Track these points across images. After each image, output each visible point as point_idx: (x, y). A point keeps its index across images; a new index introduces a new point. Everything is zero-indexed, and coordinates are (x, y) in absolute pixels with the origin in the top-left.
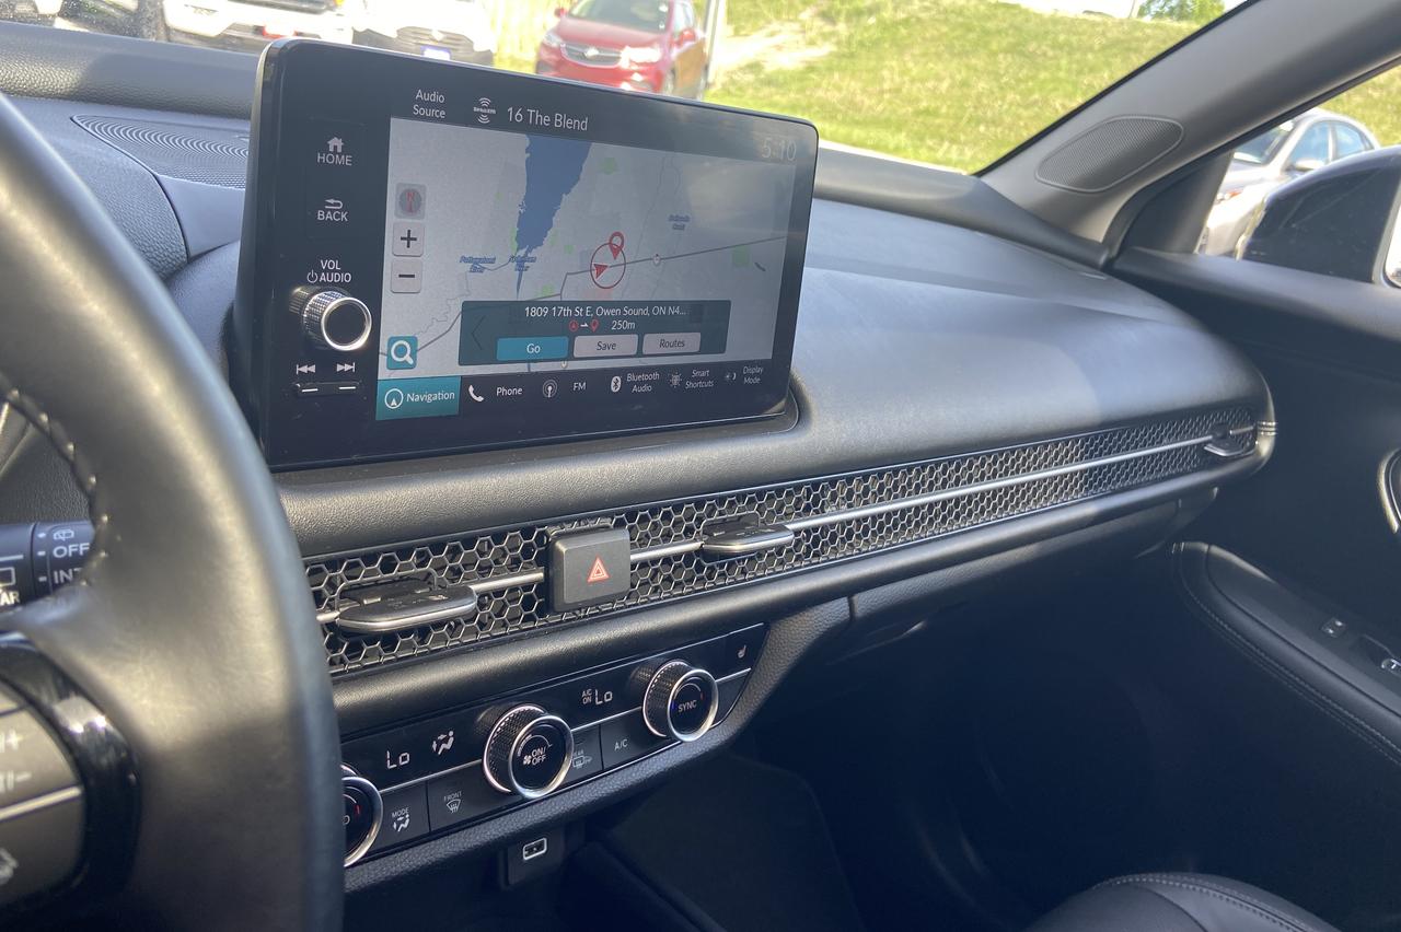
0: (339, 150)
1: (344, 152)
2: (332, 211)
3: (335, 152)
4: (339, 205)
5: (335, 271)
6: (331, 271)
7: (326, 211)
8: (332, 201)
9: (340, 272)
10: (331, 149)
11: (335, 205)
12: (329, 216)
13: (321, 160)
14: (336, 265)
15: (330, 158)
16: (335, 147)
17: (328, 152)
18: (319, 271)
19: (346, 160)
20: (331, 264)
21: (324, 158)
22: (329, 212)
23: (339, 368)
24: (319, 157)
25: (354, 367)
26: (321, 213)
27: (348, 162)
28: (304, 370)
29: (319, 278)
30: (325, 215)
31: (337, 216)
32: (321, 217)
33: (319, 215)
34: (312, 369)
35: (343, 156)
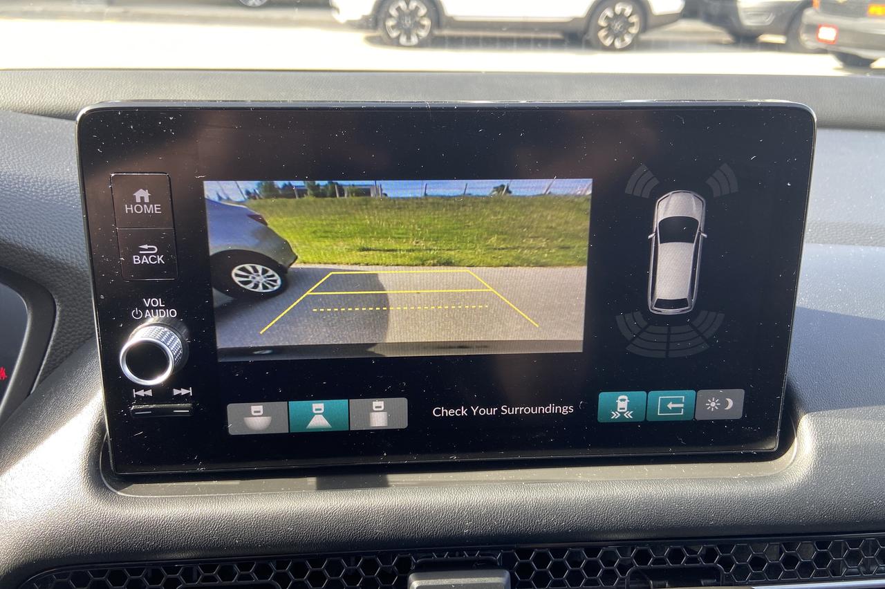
0: (147, 200)
1: (153, 200)
2: (148, 255)
3: (142, 202)
4: (153, 249)
5: (159, 308)
6: (155, 309)
7: (141, 256)
8: (146, 247)
9: (165, 308)
10: (138, 200)
11: (149, 249)
12: (145, 260)
13: (129, 211)
14: (159, 302)
15: (138, 209)
16: (142, 198)
17: (135, 203)
18: (144, 309)
19: (155, 209)
20: (154, 302)
21: (132, 209)
22: (145, 257)
23: (176, 392)
24: (127, 209)
25: (191, 391)
26: (136, 258)
27: (157, 210)
28: (141, 393)
29: (144, 315)
30: (141, 259)
31: (153, 259)
32: (136, 261)
33: (135, 260)
34: (149, 393)
35: (151, 206)
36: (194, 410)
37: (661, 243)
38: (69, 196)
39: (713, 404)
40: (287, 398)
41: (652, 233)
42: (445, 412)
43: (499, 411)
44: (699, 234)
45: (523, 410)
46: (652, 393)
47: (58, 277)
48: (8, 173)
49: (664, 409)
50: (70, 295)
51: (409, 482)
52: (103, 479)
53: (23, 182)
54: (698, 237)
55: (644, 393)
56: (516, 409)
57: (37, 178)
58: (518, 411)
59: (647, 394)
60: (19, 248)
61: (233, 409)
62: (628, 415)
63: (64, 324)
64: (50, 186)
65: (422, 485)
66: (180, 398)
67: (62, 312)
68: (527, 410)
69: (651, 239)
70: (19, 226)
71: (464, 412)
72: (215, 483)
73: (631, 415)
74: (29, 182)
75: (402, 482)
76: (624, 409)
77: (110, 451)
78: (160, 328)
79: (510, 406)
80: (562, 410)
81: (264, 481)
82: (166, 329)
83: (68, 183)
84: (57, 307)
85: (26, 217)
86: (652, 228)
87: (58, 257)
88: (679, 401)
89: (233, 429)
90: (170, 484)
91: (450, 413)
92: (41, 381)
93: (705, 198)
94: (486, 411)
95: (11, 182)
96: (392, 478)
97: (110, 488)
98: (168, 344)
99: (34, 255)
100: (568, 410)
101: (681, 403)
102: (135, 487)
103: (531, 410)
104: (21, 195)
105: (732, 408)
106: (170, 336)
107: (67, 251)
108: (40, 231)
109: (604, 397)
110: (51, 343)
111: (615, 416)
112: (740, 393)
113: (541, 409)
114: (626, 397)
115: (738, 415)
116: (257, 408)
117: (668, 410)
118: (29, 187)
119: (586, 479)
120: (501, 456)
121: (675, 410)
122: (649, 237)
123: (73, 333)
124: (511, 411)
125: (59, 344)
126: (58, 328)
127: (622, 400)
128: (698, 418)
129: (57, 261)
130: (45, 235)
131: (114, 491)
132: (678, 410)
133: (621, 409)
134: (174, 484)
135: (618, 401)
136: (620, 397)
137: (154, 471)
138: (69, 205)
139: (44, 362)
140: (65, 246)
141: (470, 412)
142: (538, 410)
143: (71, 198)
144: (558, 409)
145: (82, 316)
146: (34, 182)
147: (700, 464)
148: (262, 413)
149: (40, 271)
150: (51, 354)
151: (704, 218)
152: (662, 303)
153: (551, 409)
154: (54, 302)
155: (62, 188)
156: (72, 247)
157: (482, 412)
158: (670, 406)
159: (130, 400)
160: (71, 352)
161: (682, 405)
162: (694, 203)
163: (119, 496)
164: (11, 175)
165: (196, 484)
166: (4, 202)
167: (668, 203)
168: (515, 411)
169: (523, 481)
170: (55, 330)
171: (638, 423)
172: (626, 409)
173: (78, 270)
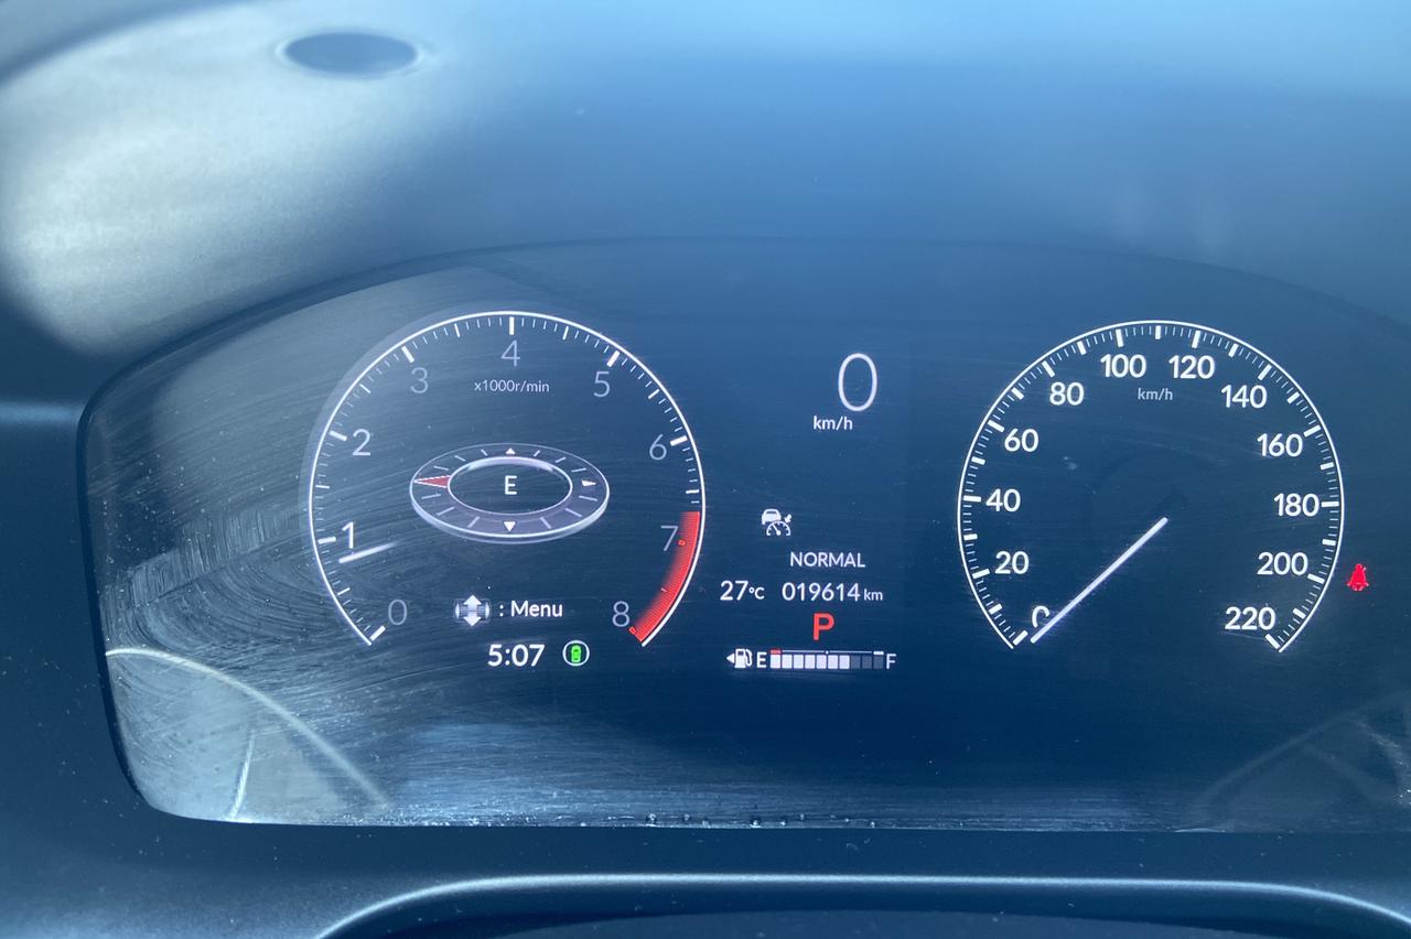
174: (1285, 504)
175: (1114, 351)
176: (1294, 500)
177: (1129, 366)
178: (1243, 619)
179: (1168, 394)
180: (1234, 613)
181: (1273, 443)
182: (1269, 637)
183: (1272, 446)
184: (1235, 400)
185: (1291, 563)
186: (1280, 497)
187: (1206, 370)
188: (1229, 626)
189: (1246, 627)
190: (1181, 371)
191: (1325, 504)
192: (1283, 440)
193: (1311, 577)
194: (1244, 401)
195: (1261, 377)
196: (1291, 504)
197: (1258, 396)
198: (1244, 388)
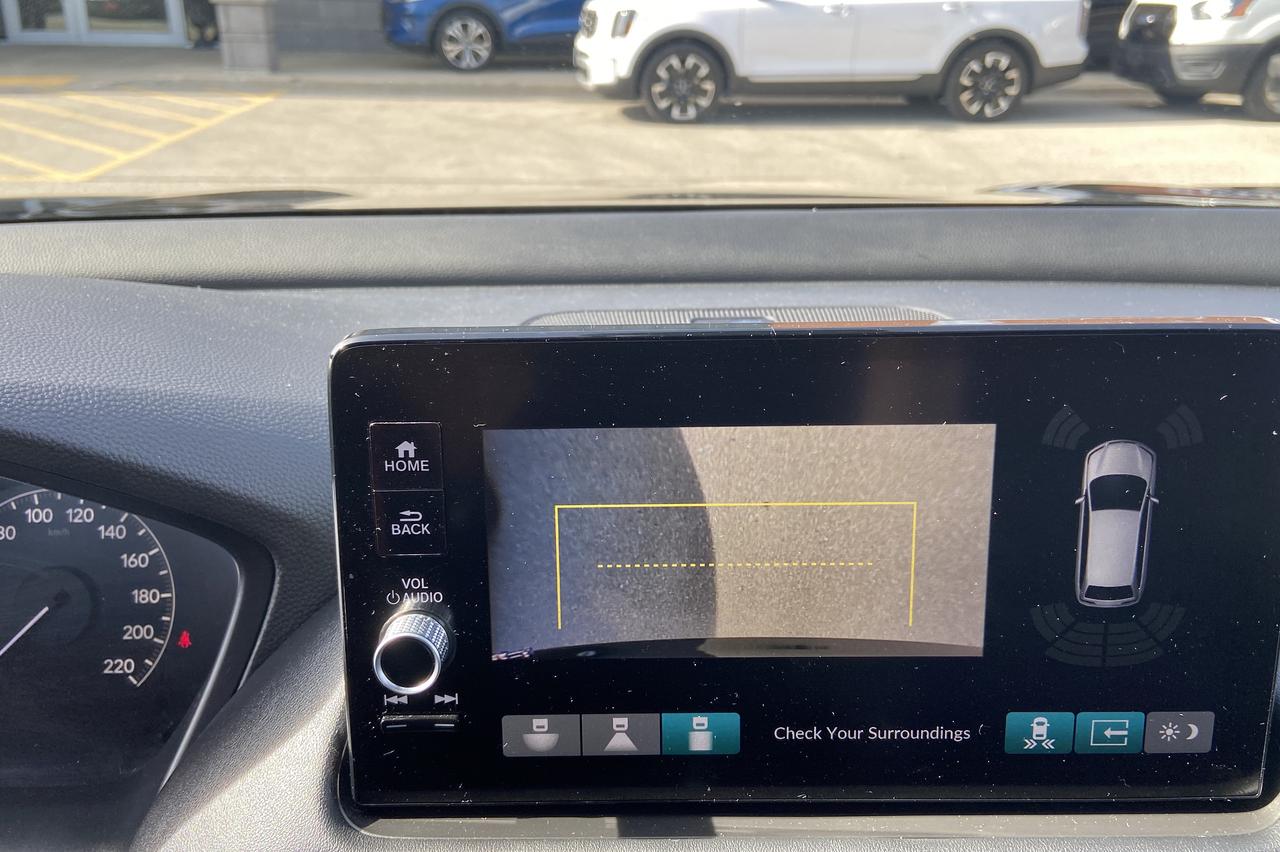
1: (419, 455)
2: (410, 524)
3: (406, 458)
4: (418, 516)
5: (420, 590)
6: (415, 591)
7: (402, 525)
8: (408, 513)
9: (428, 591)
10: (401, 455)
11: (412, 517)
12: (406, 530)
13: (389, 469)
14: (421, 583)
15: (401, 466)
16: (406, 453)
17: (397, 458)
18: (402, 591)
19: (422, 466)
20: (416, 583)
21: (393, 466)
22: (406, 526)
23: (438, 699)
24: (387, 466)
25: (457, 699)
26: (396, 527)
27: (424, 468)
28: (394, 700)
29: (402, 599)
30: (401, 529)
31: (416, 529)
32: (396, 531)
33: (393, 529)
34: (404, 700)
35: (417, 462)
36: (460, 724)
37: (1093, 510)
38: (294, 424)
39: (1170, 732)
40: (581, 708)
41: (1080, 496)
42: (790, 734)
43: (866, 735)
44: (1148, 499)
45: (899, 734)
46: (1082, 715)
47: (280, 532)
48: (220, 397)
49: (1100, 737)
50: (293, 554)
51: (741, 829)
52: (342, 811)
53: (238, 408)
54: (1147, 504)
55: (1070, 715)
56: (890, 732)
57: (254, 401)
58: (893, 734)
59: (1076, 715)
60: (235, 497)
61: (509, 722)
62: (1048, 745)
63: (285, 592)
64: (270, 411)
65: (759, 834)
66: (443, 708)
67: (282, 577)
68: (905, 735)
69: (1079, 504)
70: (236, 468)
71: (817, 735)
72: (484, 820)
73: (1052, 744)
74: (246, 408)
75: (732, 828)
76: (1042, 736)
77: (352, 774)
78: (421, 616)
79: (881, 728)
80: (954, 735)
81: (548, 821)
82: (429, 618)
83: (292, 405)
84: (277, 571)
85: (245, 457)
86: (1081, 492)
87: (281, 507)
88: (1121, 727)
89: (509, 748)
90: (427, 820)
91: (798, 735)
92: (253, 669)
93: (1154, 450)
94: (847, 734)
95: (223, 409)
96: (719, 822)
97: (353, 826)
98: (433, 640)
99: (252, 506)
100: (963, 735)
101: (1126, 729)
102: (381, 822)
103: (910, 734)
104: (236, 427)
105: (1198, 736)
106: (435, 627)
107: (292, 498)
108: (261, 474)
109: (1013, 719)
110: (268, 617)
111: (1030, 745)
112: (1209, 717)
113: (925, 734)
114: (1044, 720)
115: (1206, 747)
116: (540, 722)
117: (1105, 739)
118: (245, 414)
119: (989, 834)
120: (869, 796)
121: (1115, 738)
122: (1077, 502)
123: (295, 604)
124: (882, 735)
125: (277, 618)
126: (277, 598)
127: (1038, 724)
128: (1148, 750)
129: (280, 512)
130: (266, 479)
131: (358, 829)
132: (1120, 739)
133: (1037, 736)
134: (432, 820)
135: (1034, 725)
136: (1036, 720)
137: (407, 802)
138: (293, 436)
139: (258, 643)
140: (290, 492)
141: (825, 734)
142: (920, 735)
143: (296, 427)
144: (949, 734)
145: (306, 582)
146: (252, 407)
147: (1151, 815)
148: (546, 729)
149: (258, 525)
150: (267, 632)
151: (1154, 479)
152: (1097, 592)
153: (938, 733)
154: (274, 565)
155: (285, 413)
156: (298, 492)
157: (842, 735)
158: (1108, 733)
159: (380, 708)
160: (292, 630)
161: (1125, 733)
162: (1140, 459)
163: (363, 836)
164: (223, 399)
165: (460, 821)
166: (217, 437)
167: (1102, 458)
168: (888, 734)
169: (901, 834)
170: (273, 601)
171: (1062, 756)
172: (1045, 737)
173: (305, 522)
174: (139, 595)
175: (33, 507)
176: (144, 593)
177: (42, 516)
178: (115, 667)
179: (66, 531)
180: (109, 663)
181: (131, 559)
182: (131, 678)
183: (131, 561)
184: (107, 534)
185: (143, 631)
186: (136, 592)
187: (88, 517)
188: (106, 671)
189: (117, 671)
190: (73, 518)
191: (163, 596)
192: (136, 557)
193: (156, 640)
194: (112, 535)
195: (122, 520)
196: (142, 596)
197: (121, 531)
198: (112, 527)
